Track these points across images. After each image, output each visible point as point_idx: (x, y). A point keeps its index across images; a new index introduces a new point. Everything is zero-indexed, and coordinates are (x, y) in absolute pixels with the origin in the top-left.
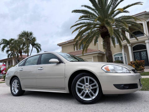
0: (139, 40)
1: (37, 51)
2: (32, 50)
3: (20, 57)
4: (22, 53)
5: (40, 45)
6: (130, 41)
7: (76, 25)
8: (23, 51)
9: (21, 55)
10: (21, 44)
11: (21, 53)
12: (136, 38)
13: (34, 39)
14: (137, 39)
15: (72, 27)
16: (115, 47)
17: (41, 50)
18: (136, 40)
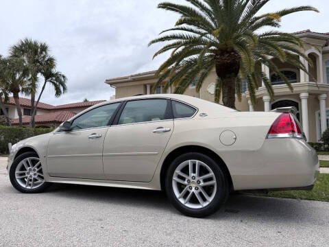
0: (295, 89)
1: (55, 92)
2: (43, 88)
3: (12, 101)
4: (19, 91)
5: (64, 77)
6: (275, 91)
7: (162, 39)
8: (21, 88)
9: (16, 96)
10: (18, 71)
11: (16, 92)
12: (289, 85)
13: (51, 63)
14: (291, 88)
15: (153, 42)
16: (240, 99)
17: (64, 89)
18: (288, 90)
